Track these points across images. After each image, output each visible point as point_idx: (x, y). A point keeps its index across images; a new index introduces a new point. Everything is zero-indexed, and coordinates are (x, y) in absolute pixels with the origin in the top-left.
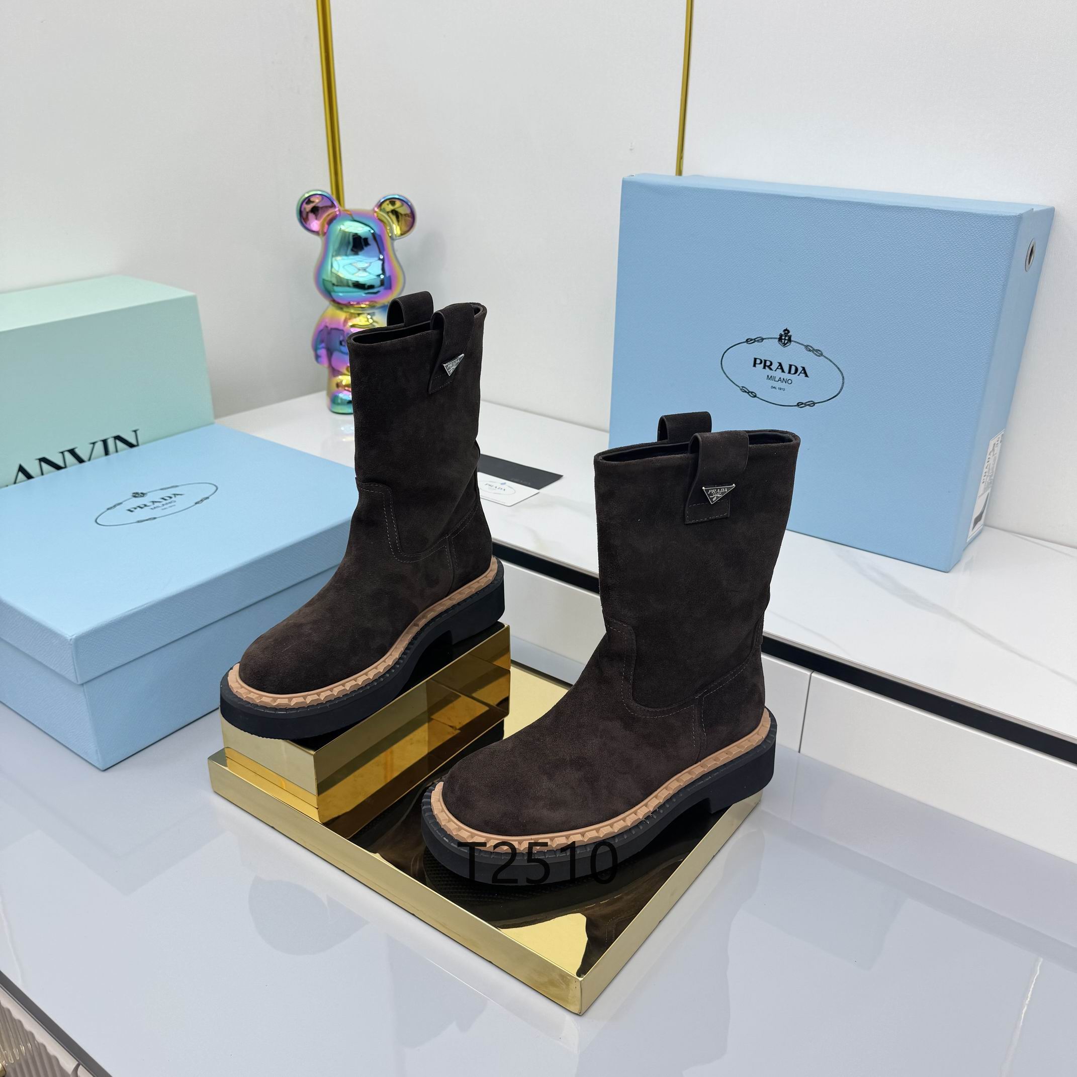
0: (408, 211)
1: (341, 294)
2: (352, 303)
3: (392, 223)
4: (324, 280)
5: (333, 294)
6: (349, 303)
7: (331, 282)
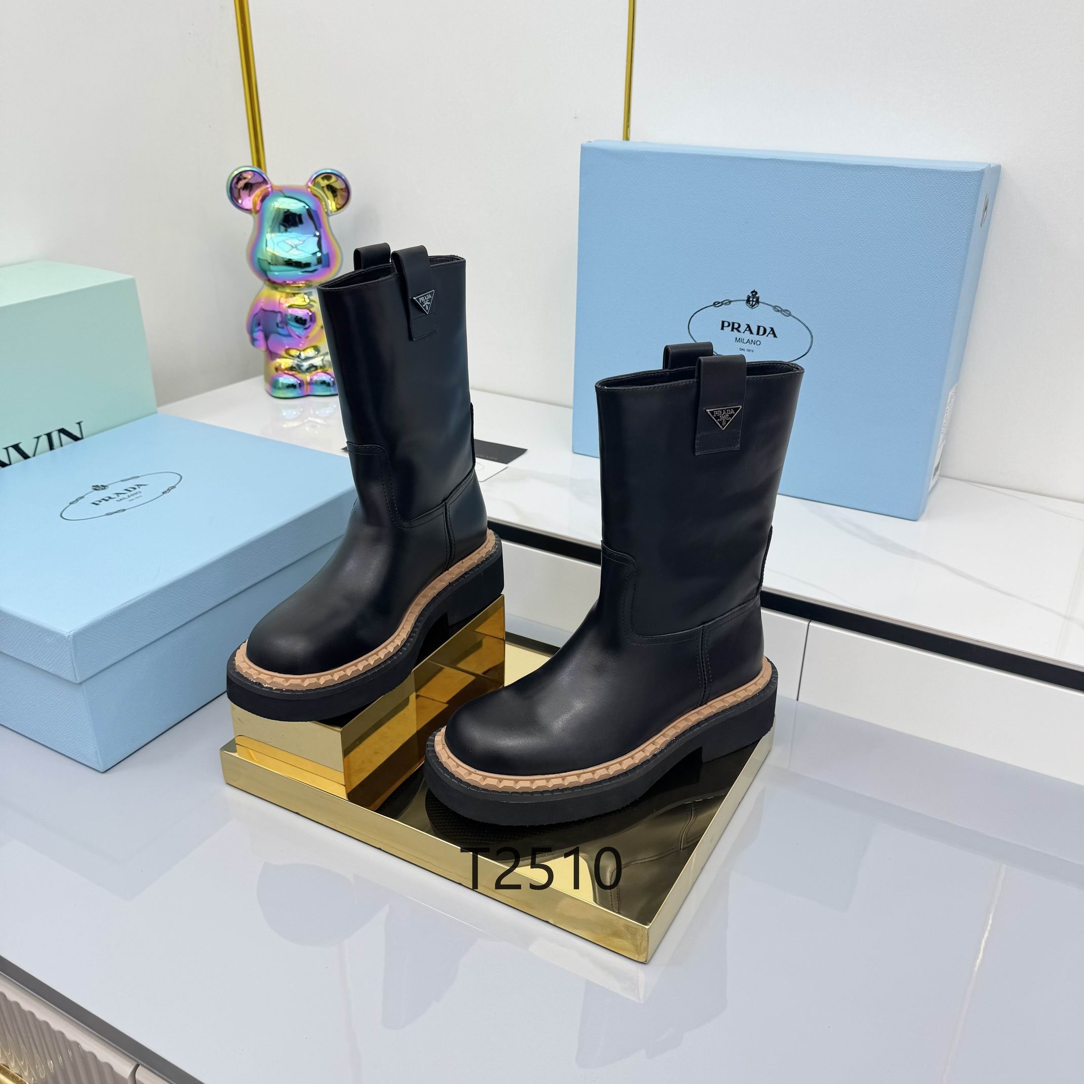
0: (343, 186)
1: (277, 273)
2: (288, 282)
3: (326, 199)
4: (259, 259)
5: (269, 274)
6: (285, 282)
7: (267, 261)
